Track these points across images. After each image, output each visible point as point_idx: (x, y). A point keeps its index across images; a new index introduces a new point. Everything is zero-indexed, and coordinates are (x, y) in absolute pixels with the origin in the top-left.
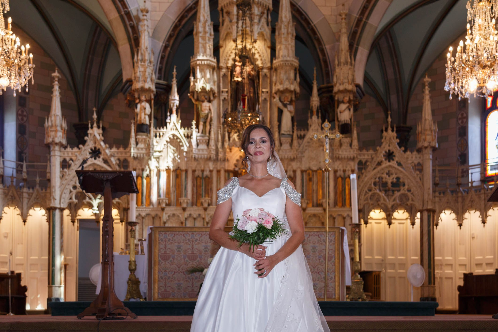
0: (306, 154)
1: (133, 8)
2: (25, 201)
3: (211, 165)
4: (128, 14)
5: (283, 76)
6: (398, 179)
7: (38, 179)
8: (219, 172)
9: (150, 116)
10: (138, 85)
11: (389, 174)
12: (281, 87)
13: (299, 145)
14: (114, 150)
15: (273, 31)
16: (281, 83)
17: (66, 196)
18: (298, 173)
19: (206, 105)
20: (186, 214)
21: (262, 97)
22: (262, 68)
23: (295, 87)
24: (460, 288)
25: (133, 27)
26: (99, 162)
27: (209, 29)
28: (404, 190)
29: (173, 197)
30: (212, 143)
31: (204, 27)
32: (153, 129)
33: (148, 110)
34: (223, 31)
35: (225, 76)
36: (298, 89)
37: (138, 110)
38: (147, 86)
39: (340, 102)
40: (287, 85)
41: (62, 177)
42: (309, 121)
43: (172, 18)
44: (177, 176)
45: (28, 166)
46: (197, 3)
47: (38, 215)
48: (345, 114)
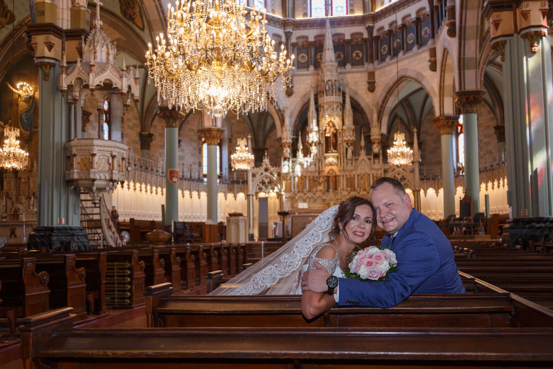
0: (359, 167)
2: (236, 190)
3: (317, 174)
4: (279, 110)
5: (347, 134)
6: (403, 176)
7: (241, 181)
9: (290, 154)
11: (399, 174)
12: (347, 139)
13: (356, 163)
14: (274, 168)
16: (347, 137)
17: (254, 189)
20: (306, 196)
21: (339, 142)
25: (282, 115)
26: (268, 174)
27: (315, 114)
29: (300, 189)
31: (312, 114)
32: (291, 159)
33: (289, 151)
34: (321, 115)
35: (322, 134)
36: (354, 139)
37: (284, 151)
38: (288, 141)
39: (374, 143)
40: (349, 138)
41: (253, 181)
42: (360, 152)
43: (298, 108)
44: (302, 179)
45: (237, 175)
46: (309, 101)
47: (241, 196)
48: (376, 149)
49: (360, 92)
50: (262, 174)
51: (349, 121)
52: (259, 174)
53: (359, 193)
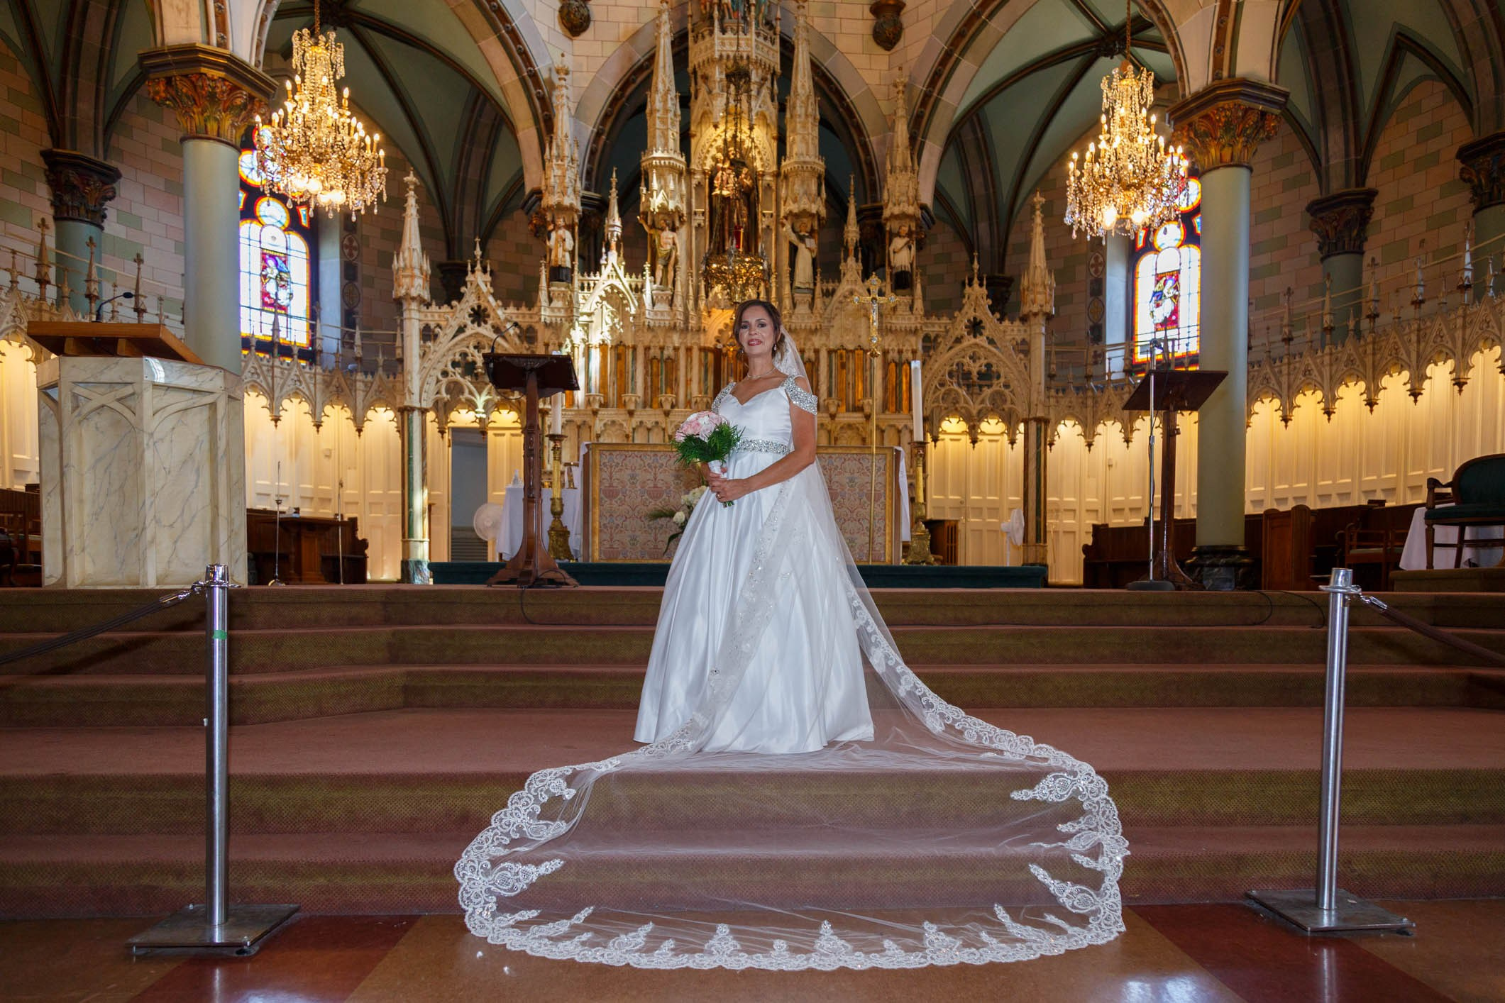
0: (837, 322)
1: (542, 67)
2: (360, 396)
3: (676, 339)
4: (534, 76)
5: (798, 188)
6: (989, 366)
7: (381, 359)
8: (689, 350)
9: (572, 253)
10: (551, 200)
11: (974, 358)
12: (794, 208)
13: (825, 306)
14: (511, 310)
15: (782, 109)
16: (795, 201)
17: (431, 388)
18: (823, 355)
19: (667, 235)
20: (635, 422)
21: (763, 223)
22: (763, 175)
23: (818, 207)
24: (1086, 549)
25: (542, 99)
26: (486, 330)
27: (673, 103)
28: (997, 385)
29: (612, 392)
30: (678, 301)
31: (665, 102)
32: (577, 276)
33: (569, 244)
34: (697, 110)
35: (699, 185)
36: (823, 212)
37: (551, 243)
38: (567, 201)
39: (894, 235)
40: (804, 204)
41: (424, 355)
42: (842, 267)
43: (610, 84)
44: (619, 357)
45: (363, 336)
46: (651, 59)
47: (382, 419)
48: (901, 255)
49: (842, 43)
50: (461, 330)
51: (804, 140)
52: (451, 332)
53: (833, 417)
